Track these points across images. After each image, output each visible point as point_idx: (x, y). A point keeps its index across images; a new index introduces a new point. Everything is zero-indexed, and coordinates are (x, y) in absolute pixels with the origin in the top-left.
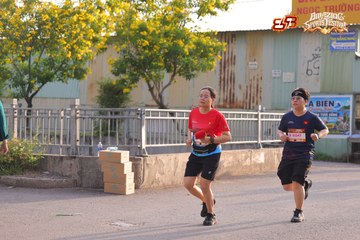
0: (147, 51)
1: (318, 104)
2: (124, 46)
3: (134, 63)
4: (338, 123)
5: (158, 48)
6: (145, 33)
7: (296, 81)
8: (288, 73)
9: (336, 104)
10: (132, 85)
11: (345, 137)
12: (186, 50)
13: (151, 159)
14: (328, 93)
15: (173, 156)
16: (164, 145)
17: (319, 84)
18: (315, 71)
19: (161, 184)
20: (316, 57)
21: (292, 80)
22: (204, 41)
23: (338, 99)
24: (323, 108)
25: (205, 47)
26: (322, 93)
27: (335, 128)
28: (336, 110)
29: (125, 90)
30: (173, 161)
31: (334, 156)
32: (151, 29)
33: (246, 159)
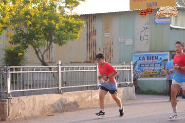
0: (32, 28)
1: (148, 58)
2: (16, 25)
3: (24, 36)
4: (160, 70)
5: (39, 26)
6: (29, 16)
7: (133, 45)
8: (129, 40)
9: (159, 58)
10: (24, 51)
11: (165, 79)
12: (57, 27)
13: (14, 100)
14: (154, 51)
15: (32, 97)
16: (28, 90)
17: (148, 46)
18: (146, 38)
19: (23, 116)
20: (146, 28)
21: (131, 44)
22: (70, 20)
23: (160, 55)
24: (151, 61)
25: (71, 25)
26: (150, 51)
27: (159, 74)
28: (159, 62)
29: (20, 54)
30: (31, 100)
31: (159, 91)
32: (33, 14)
33: (88, 96)
